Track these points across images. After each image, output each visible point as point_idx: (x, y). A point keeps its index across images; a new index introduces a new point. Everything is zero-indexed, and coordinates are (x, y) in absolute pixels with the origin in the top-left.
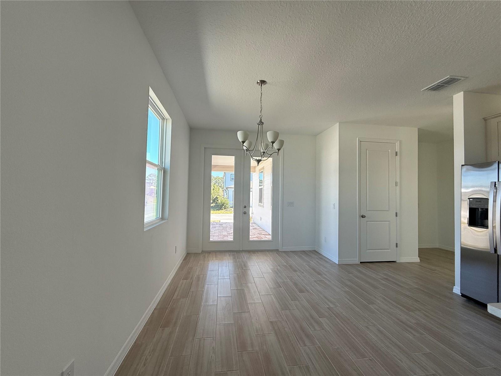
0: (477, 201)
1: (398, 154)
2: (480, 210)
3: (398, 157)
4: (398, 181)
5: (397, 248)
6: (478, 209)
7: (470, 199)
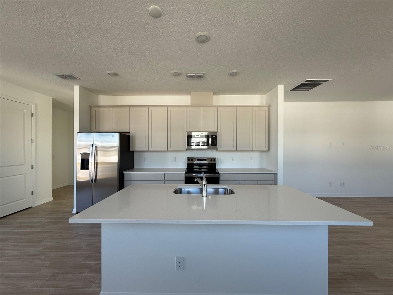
0: (85, 155)
1: (34, 115)
2: (86, 160)
3: (33, 118)
4: (34, 138)
5: (33, 195)
6: (85, 159)
7: (82, 154)
